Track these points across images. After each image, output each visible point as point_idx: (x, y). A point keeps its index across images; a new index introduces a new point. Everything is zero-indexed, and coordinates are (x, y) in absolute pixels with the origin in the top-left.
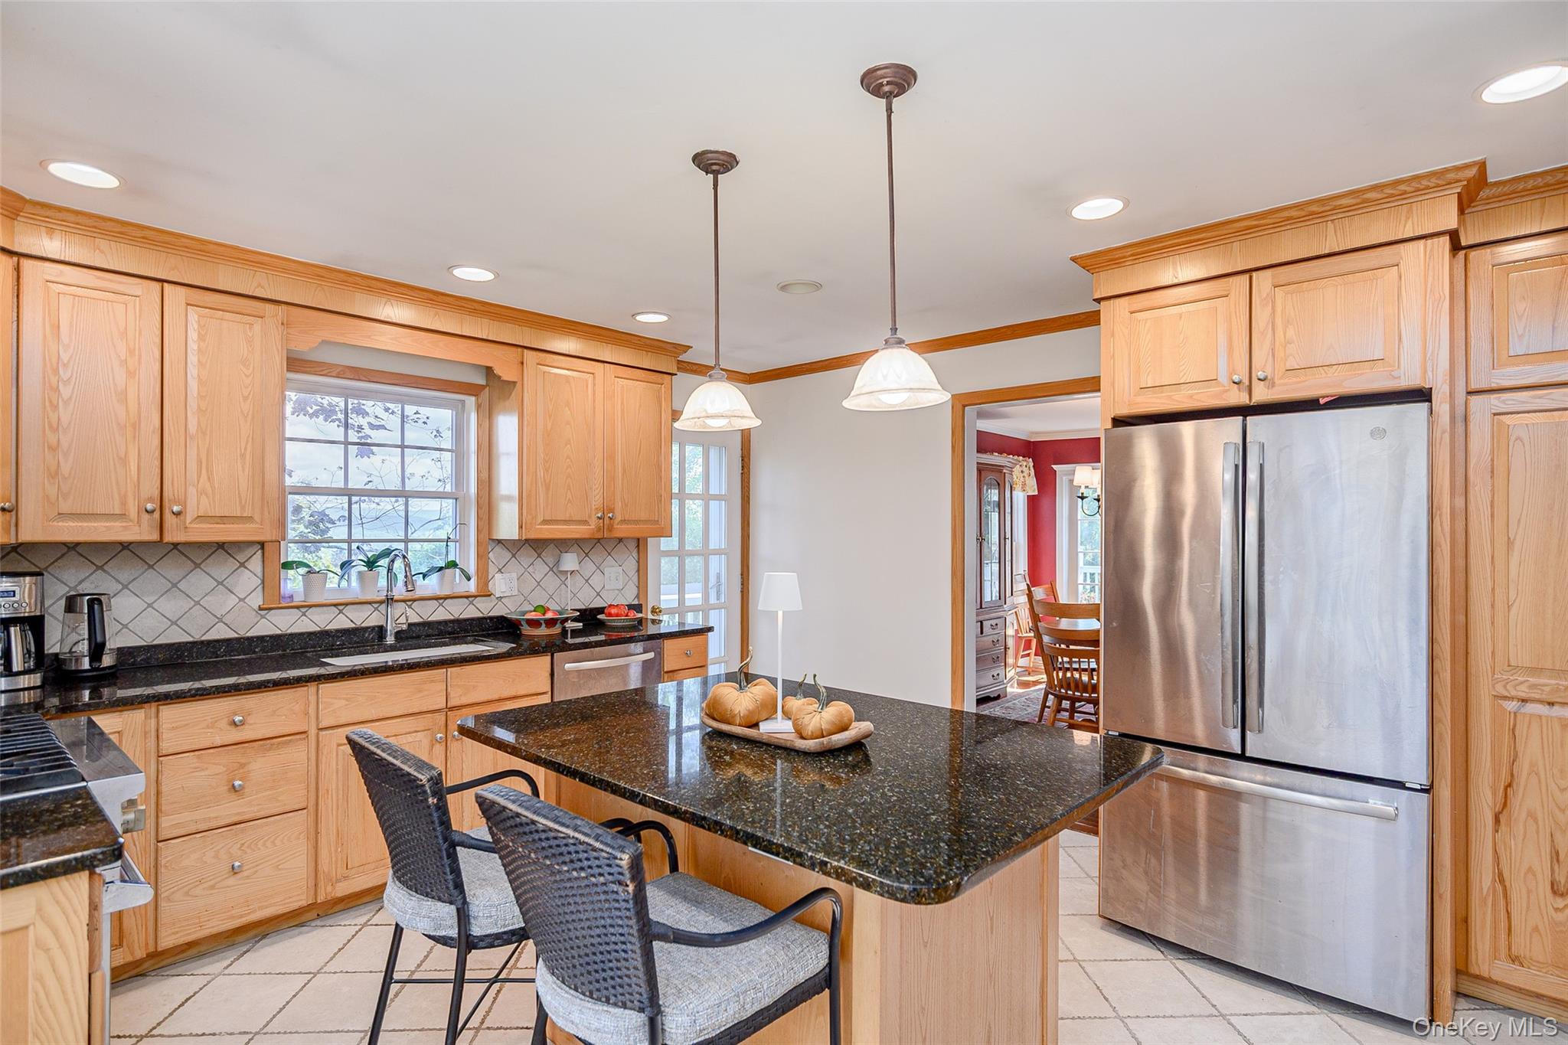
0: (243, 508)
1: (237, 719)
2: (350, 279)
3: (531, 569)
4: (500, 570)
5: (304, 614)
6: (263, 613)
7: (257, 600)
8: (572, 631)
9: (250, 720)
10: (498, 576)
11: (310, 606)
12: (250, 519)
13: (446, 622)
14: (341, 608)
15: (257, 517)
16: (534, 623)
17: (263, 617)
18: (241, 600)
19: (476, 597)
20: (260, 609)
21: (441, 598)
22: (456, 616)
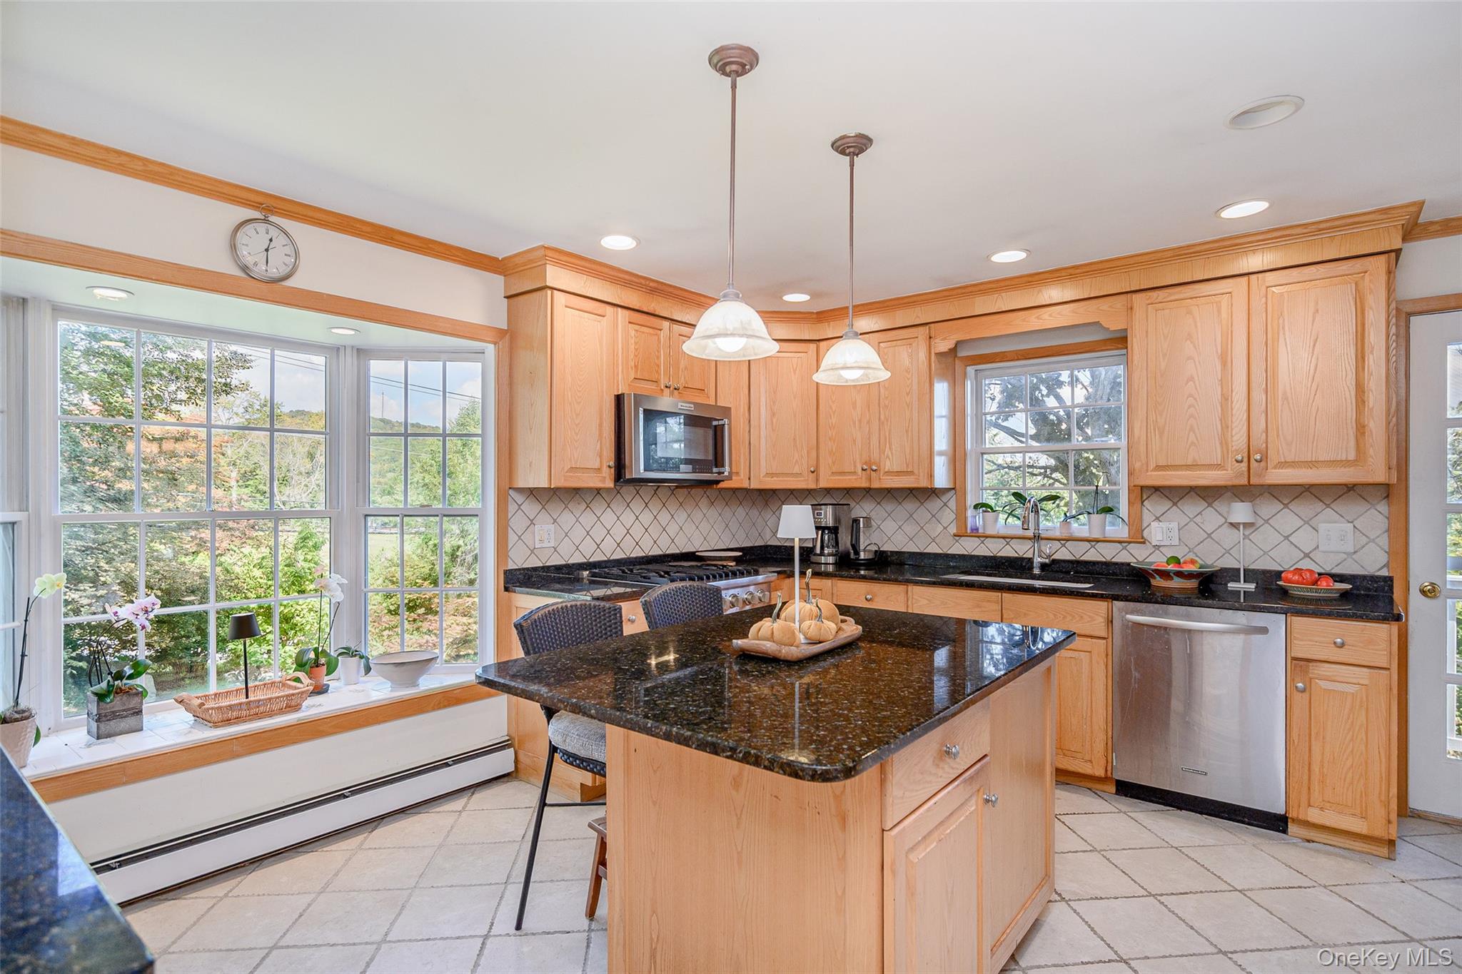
0: (907, 466)
1: (869, 597)
2: (966, 290)
3: (1198, 519)
4: (1157, 519)
5: (982, 542)
6: (957, 538)
7: (953, 529)
8: (1245, 592)
9: (876, 600)
10: (1154, 524)
11: (987, 537)
12: (911, 473)
13: (1094, 563)
14: (1008, 540)
15: (916, 471)
16: (1165, 574)
17: (957, 541)
18: (945, 528)
19: (1130, 543)
20: (955, 536)
21: (1093, 541)
22: (1108, 559)
